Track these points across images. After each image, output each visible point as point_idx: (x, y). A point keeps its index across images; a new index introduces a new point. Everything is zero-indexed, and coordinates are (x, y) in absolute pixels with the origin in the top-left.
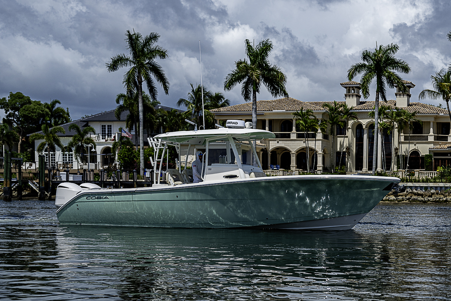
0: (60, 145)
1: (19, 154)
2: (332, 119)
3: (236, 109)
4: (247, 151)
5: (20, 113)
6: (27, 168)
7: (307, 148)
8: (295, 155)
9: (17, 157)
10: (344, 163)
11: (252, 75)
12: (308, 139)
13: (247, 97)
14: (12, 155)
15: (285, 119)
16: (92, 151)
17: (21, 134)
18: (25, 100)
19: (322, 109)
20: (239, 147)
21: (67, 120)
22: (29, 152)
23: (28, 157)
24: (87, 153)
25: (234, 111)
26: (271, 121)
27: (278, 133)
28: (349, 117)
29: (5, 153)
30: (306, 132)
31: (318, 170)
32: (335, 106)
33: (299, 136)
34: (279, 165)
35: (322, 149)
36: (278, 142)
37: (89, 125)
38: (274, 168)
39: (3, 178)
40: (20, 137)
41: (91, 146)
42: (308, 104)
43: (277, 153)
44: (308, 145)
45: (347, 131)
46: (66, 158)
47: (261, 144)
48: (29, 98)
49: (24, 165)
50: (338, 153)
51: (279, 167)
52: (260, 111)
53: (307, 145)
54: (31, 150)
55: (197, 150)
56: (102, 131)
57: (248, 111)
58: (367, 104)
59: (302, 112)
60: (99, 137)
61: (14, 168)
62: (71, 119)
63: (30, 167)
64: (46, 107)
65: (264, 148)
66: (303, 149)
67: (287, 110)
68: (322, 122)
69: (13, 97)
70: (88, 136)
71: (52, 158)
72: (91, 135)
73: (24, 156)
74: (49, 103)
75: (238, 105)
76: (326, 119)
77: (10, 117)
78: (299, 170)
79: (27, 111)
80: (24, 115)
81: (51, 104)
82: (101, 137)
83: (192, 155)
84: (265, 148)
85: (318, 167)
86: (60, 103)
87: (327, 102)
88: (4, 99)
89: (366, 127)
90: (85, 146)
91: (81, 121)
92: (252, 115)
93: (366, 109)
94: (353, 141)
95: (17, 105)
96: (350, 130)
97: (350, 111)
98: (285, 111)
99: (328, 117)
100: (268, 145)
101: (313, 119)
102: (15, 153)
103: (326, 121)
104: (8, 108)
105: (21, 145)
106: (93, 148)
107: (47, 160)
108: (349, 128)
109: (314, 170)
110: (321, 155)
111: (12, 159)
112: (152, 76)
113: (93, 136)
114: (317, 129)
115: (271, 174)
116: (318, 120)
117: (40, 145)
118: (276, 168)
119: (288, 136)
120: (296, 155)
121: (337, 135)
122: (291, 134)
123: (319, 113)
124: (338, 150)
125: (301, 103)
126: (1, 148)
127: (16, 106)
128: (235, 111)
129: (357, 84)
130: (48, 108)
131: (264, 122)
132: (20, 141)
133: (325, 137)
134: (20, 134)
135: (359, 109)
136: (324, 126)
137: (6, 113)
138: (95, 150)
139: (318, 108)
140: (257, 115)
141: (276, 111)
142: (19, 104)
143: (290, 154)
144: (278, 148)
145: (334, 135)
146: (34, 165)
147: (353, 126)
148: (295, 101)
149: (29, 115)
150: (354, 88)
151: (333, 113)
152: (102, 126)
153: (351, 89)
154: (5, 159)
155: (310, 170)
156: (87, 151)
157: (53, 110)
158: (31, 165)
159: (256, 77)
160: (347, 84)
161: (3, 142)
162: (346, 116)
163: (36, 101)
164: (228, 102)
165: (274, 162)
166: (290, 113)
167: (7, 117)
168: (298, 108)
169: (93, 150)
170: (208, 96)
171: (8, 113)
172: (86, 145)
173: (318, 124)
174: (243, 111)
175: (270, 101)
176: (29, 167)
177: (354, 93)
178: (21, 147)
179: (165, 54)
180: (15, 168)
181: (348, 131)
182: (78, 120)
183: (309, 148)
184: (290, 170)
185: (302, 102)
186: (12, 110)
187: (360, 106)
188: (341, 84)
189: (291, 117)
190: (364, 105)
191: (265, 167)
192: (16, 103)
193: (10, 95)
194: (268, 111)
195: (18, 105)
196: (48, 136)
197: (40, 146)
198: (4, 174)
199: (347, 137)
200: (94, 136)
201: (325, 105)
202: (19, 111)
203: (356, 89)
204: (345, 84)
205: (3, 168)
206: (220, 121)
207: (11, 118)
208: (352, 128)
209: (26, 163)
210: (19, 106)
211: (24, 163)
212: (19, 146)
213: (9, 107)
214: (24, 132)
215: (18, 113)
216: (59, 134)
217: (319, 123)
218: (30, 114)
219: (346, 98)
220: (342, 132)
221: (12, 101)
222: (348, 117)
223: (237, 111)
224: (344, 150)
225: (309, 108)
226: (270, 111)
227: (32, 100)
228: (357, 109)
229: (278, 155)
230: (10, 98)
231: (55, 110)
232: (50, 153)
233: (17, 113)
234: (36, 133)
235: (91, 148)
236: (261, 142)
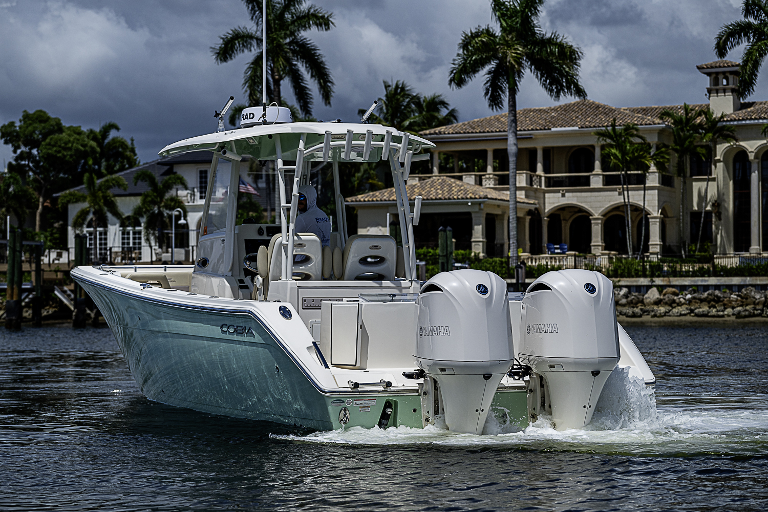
0: (117, 214)
1: (37, 234)
2: (679, 141)
3: (474, 128)
4: (497, 215)
5: (41, 151)
6: (51, 262)
7: (627, 205)
8: (600, 221)
9: (33, 239)
10: (708, 237)
11: (505, 55)
12: (627, 188)
13: (495, 101)
14: (24, 236)
15: (579, 146)
16: (180, 224)
17: (43, 191)
18: (51, 125)
19: (657, 121)
20: (480, 209)
21: (132, 163)
22: (58, 229)
23: (55, 239)
24: (169, 228)
25: (468, 133)
26: (547, 152)
27: (562, 177)
28: (718, 137)
29: (10, 232)
30: (623, 173)
31: (652, 254)
32: (687, 114)
33: (609, 181)
34: (565, 243)
35: (658, 206)
36: (563, 195)
37: (175, 170)
38: (556, 251)
39: (6, 281)
40: (41, 200)
41: (177, 213)
42: (628, 112)
43: (562, 218)
44: (628, 199)
45: (713, 167)
46: (128, 239)
47: (526, 201)
48: (59, 120)
49: (46, 256)
50: (695, 216)
51: (565, 249)
52: (524, 130)
53: (626, 200)
54: (61, 225)
55: (392, 216)
56: (201, 182)
57: (500, 131)
58: (757, 107)
59: (614, 130)
60: (194, 195)
61: (27, 261)
62: (138, 160)
63: (59, 260)
64: (91, 137)
65: (532, 207)
66: (617, 208)
67: (582, 127)
68: (658, 148)
69: (29, 120)
70: (173, 193)
71: (101, 239)
72: (177, 190)
73: (46, 237)
74: (97, 129)
75: (478, 119)
76: (666, 143)
77: (22, 160)
78: (609, 255)
79: (54, 146)
80: (48, 154)
81: (100, 131)
82: (198, 195)
83: (383, 227)
84: (536, 209)
85: (650, 247)
86: (117, 129)
87: (668, 106)
88: (12, 124)
89: (756, 157)
90: (166, 215)
91: (158, 164)
92: (507, 139)
93: (756, 119)
94: (728, 188)
95: (35, 136)
96: (720, 165)
97: (719, 125)
98: (577, 128)
99: (672, 138)
100: (542, 202)
101: (639, 144)
102: (29, 232)
103: (666, 146)
104: (18, 141)
105: (41, 215)
106: (182, 218)
107: (90, 244)
108: (719, 161)
109: (642, 254)
110: (658, 220)
111: (24, 243)
112: (302, 68)
113: (182, 193)
114: (647, 165)
115: (549, 263)
116: (649, 144)
117: (79, 214)
118: (559, 251)
119: (586, 182)
120: (603, 221)
121: (691, 175)
122: (591, 177)
123: (651, 131)
124: (696, 208)
125: (611, 110)
126: (3, 222)
127: (34, 138)
128: (472, 133)
129: (733, 66)
130: (95, 138)
131: (532, 153)
132: (40, 207)
133: (666, 181)
134: (40, 194)
135: (739, 120)
136: (663, 157)
137: (15, 152)
138: (185, 222)
139: (649, 120)
140: (518, 139)
141: (559, 129)
142: (40, 134)
143: (590, 220)
144: (563, 209)
145: (685, 177)
146: (65, 254)
147: (726, 154)
148: (598, 107)
149: (58, 155)
150: (728, 75)
151: (682, 130)
152: (201, 172)
153: (721, 77)
154: (10, 243)
155: (634, 254)
156: (169, 224)
157: (104, 142)
158: (59, 255)
159: (515, 61)
160: (712, 67)
161: (8, 211)
162: (710, 135)
163: (71, 127)
164: (455, 114)
165: (555, 239)
166: (589, 134)
167: (16, 159)
168: (604, 122)
169: (182, 221)
170: (414, 104)
171: (19, 151)
172: (168, 212)
173: (650, 153)
174: (488, 132)
175: (545, 108)
176: (56, 259)
177: (728, 84)
178: (41, 220)
179: (329, 20)
180: (30, 262)
181: (716, 167)
182: (153, 162)
183: (631, 205)
184: (590, 252)
185: (614, 108)
186: (26, 146)
187: (741, 114)
188: (698, 68)
189: (593, 141)
190: (749, 110)
191: (536, 250)
192: (34, 132)
193: (23, 116)
194: (541, 129)
195: (37, 135)
196: (94, 195)
197: (78, 217)
198: (8, 275)
199: (714, 179)
200: (185, 192)
201: (665, 114)
202: (40, 148)
203: (731, 77)
204: (708, 68)
205: (5, 261)
206: (439, 153)
207: (23, 162)
208: (725, 161)
209: (49, 252)
210: (40, 136)
211: (47, 251)
212: (38, 218)
213: (20, 140)
214: (48, 188)
215: (37, 151)
216: (117, 190)
217: (653, 151)
218: (59, 152)
219: (710, 97)
220: (703, 168)
221: (27, 127)
222: (716, 136)
223: (476, 133)
224: (709, 208)
225: (629, 121)
226: (545, 129)
227: (65, 124)
228: (735, 120)
229: (563, 223)
230: (24, 123)
231: (109, 143)
232: (98, 229)
233: (35, 152)
234: (72, 190)
235: (178, 218)
236: (527, 196)
